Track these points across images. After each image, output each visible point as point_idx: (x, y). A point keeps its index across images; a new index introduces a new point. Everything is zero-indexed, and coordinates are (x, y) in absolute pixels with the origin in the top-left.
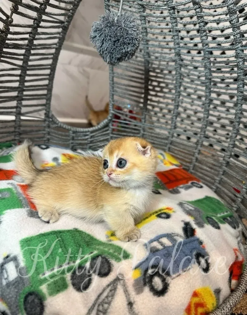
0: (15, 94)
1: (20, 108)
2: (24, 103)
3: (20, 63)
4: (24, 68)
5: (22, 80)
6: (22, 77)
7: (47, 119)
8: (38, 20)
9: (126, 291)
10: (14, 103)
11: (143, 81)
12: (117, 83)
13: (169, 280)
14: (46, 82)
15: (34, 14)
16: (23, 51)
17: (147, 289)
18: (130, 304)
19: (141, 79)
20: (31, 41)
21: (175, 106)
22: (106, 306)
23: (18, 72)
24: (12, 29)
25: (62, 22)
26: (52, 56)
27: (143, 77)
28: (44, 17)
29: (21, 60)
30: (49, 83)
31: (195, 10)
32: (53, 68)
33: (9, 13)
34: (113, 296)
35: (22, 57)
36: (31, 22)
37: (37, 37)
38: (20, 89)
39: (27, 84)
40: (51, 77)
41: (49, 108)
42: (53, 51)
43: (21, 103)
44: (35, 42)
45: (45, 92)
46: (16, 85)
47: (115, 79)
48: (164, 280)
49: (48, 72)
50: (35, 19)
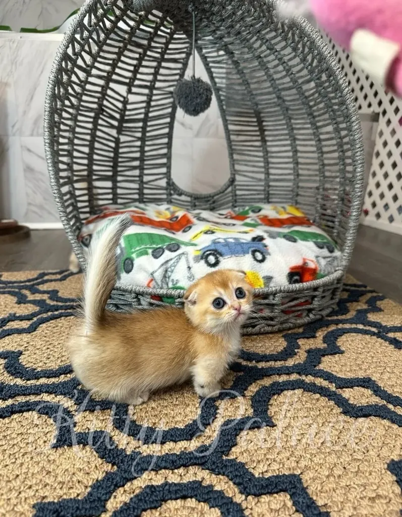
0: (137, 163)
1: (143, 177)
2: (146, 172)
3: (139, 135)
4: (143, 139)
5: (142, 151)
6: (142, 148)
7: (169, 187)
8: (150, 96)
9: (187, 261)
10: (137, 172)
11: (258, 133)
12: (234, 141)
13: (221, 258)
14: (165, 151)
15: (146, 91)
16: (141, 124)
17: (203, 262)
18: (189, 268)
19: (256, 131)
20: (146, 114)
21: (293, 152)
22: (173, 268)
23: (139, 143)
24: (129, 107)
25: (171, 93)
26: (168, 125)
27: (257, 128)
28: (155, 92)
29: (139, 132)
30: (168, 151)
31: (274, 54)
32: (170, 136)
33: (125, 94)
34: (178, 262)
35: (140, 130)
36: (144, 98)
37: (151, 109)
38: (142, 159)
39: (146, 154)
40: (169, 145)
41: (170, 176)
42: (168, 120)
43: (143, 173)
44: (151, 115)
45: (164, 161)
46: (138, 155)
47: (233, 137)
48: (216, 258)
49: (166, 140)
50: (147, 95)
